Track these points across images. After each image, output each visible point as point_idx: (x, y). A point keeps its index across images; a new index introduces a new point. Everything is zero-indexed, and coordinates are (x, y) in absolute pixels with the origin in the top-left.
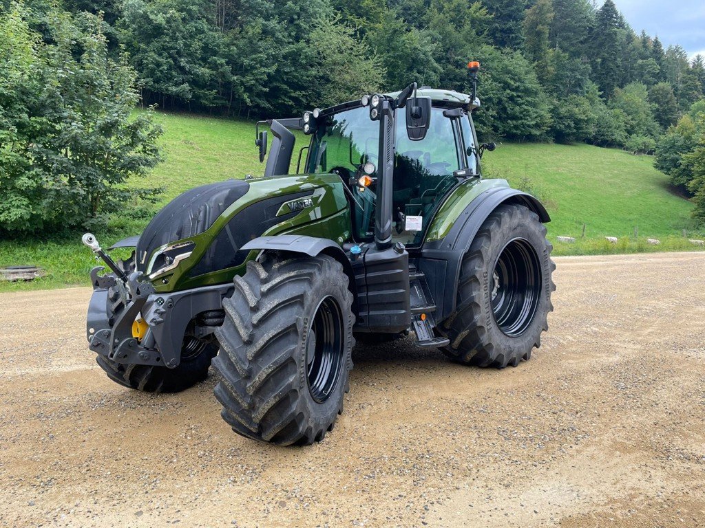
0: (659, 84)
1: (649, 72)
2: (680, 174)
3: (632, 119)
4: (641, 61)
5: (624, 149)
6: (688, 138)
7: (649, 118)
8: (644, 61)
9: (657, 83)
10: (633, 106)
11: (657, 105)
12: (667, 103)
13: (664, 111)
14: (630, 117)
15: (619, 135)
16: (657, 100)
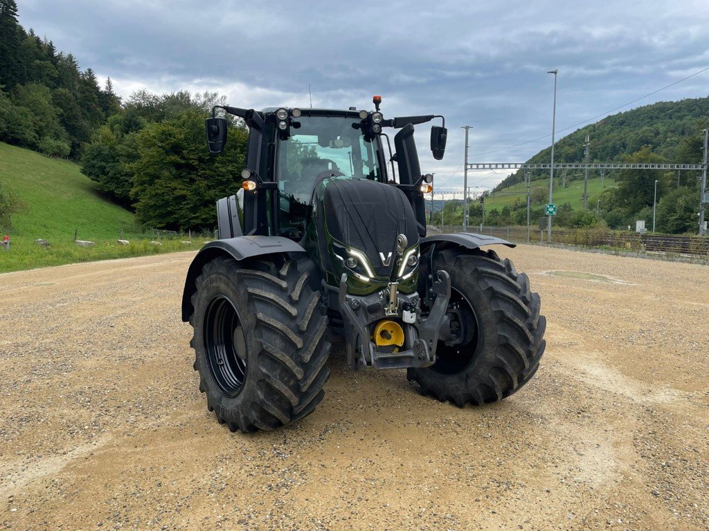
0: (60, 89)
1: (48, 75)
2: (108, 182)
3: (41, 120)
4: (39, 62)
5: (38, 151)
6: (112, 148)
7: (56, 122)
8: (42, 62)
9: (56, 87)
10: (40, 107)
11: (62, 110)
12: (71, 109)
13: (69, 118)
14: (38, 118)
15: (30, 135)
16: (59, 105)
